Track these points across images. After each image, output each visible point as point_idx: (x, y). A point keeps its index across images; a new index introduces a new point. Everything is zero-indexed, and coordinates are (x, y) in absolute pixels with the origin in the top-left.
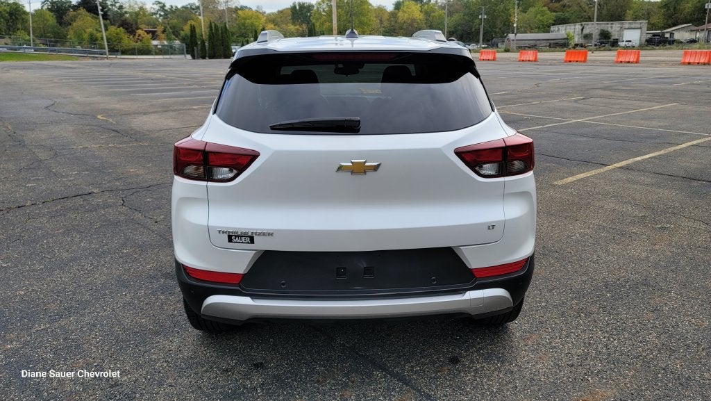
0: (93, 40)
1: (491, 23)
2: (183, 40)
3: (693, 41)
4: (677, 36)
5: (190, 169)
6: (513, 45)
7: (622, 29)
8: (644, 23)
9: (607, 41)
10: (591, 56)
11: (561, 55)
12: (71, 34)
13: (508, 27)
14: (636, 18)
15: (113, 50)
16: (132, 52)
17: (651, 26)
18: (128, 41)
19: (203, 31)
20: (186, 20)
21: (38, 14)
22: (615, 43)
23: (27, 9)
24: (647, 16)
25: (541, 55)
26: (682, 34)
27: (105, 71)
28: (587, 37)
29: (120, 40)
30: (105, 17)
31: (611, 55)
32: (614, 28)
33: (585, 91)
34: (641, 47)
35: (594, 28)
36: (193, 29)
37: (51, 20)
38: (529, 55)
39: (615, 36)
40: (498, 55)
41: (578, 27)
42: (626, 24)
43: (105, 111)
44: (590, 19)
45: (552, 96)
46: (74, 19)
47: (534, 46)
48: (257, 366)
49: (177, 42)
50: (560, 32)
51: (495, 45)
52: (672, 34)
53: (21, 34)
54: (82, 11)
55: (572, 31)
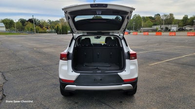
0: (32, 30)
1: (136, 25)
2: (55, 29)
3: (191, 30)
4: (186, 28)
5: (64, 58)
6: (142, 31)
7: (171, 27)
8: (177, 25)
9: (167, 30)
10: (163, 34)
11: (154, 33)
12: (26, 28)
13: (141, 26)
14: (175, 24)
15: (37, 32)
16: (42, 32)
17: (179, 26)
18: (41, 30)
19: (60, 27)
20: (56, 24)
21: (17, 23)
22: (170, 30)
23: (15, 22)
24: (178, 23)
25: (149, 33)
26: (188, 28)
27: (35, 37)
28: (162, 29)
29: (39, 30)
30: (35, 24)
31: (168, 33)
32: (169, 27)
33: (160, 43)
34: (177, 31)
35: (164, 26)
36: (58, 27)
37: (21, 24)
38: (146, 33)
39: (169, 28)
40: (138, 33)
41: (159, 26)
42: (172, 25)
43: (36, 47)
44: (162, 24)
45: (151, 44)
46: (27, 24)
47: (148, 31)
48: (76, 103)
49: (53, 30)
50: (155, 27)
51: (137, 31)
52: (185, 28)
53: (13, 28)
54: (29, 22)
55: (158, 27)
